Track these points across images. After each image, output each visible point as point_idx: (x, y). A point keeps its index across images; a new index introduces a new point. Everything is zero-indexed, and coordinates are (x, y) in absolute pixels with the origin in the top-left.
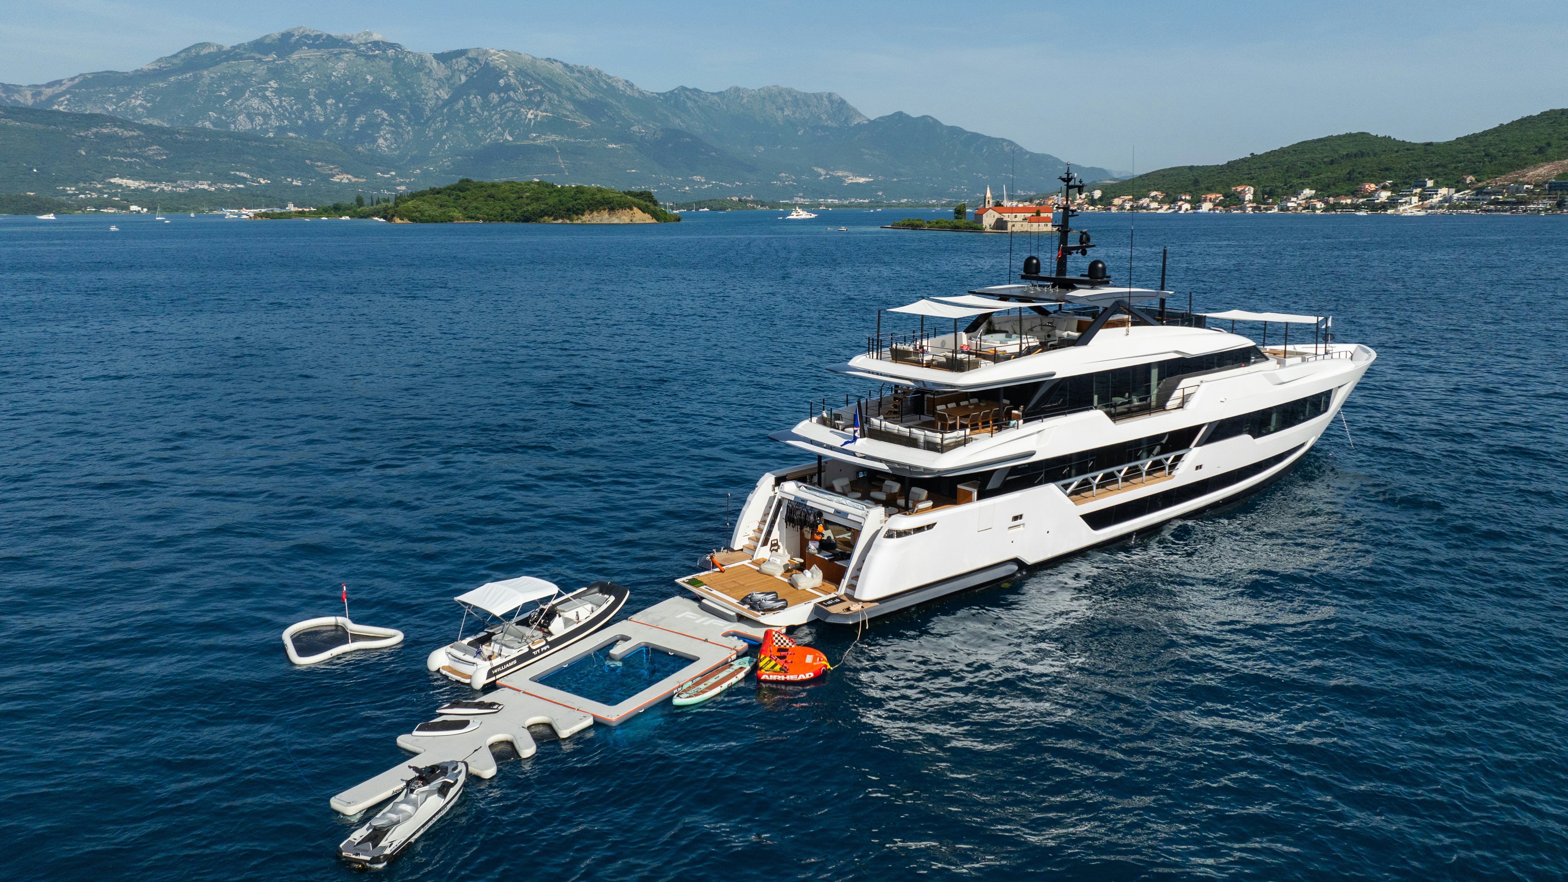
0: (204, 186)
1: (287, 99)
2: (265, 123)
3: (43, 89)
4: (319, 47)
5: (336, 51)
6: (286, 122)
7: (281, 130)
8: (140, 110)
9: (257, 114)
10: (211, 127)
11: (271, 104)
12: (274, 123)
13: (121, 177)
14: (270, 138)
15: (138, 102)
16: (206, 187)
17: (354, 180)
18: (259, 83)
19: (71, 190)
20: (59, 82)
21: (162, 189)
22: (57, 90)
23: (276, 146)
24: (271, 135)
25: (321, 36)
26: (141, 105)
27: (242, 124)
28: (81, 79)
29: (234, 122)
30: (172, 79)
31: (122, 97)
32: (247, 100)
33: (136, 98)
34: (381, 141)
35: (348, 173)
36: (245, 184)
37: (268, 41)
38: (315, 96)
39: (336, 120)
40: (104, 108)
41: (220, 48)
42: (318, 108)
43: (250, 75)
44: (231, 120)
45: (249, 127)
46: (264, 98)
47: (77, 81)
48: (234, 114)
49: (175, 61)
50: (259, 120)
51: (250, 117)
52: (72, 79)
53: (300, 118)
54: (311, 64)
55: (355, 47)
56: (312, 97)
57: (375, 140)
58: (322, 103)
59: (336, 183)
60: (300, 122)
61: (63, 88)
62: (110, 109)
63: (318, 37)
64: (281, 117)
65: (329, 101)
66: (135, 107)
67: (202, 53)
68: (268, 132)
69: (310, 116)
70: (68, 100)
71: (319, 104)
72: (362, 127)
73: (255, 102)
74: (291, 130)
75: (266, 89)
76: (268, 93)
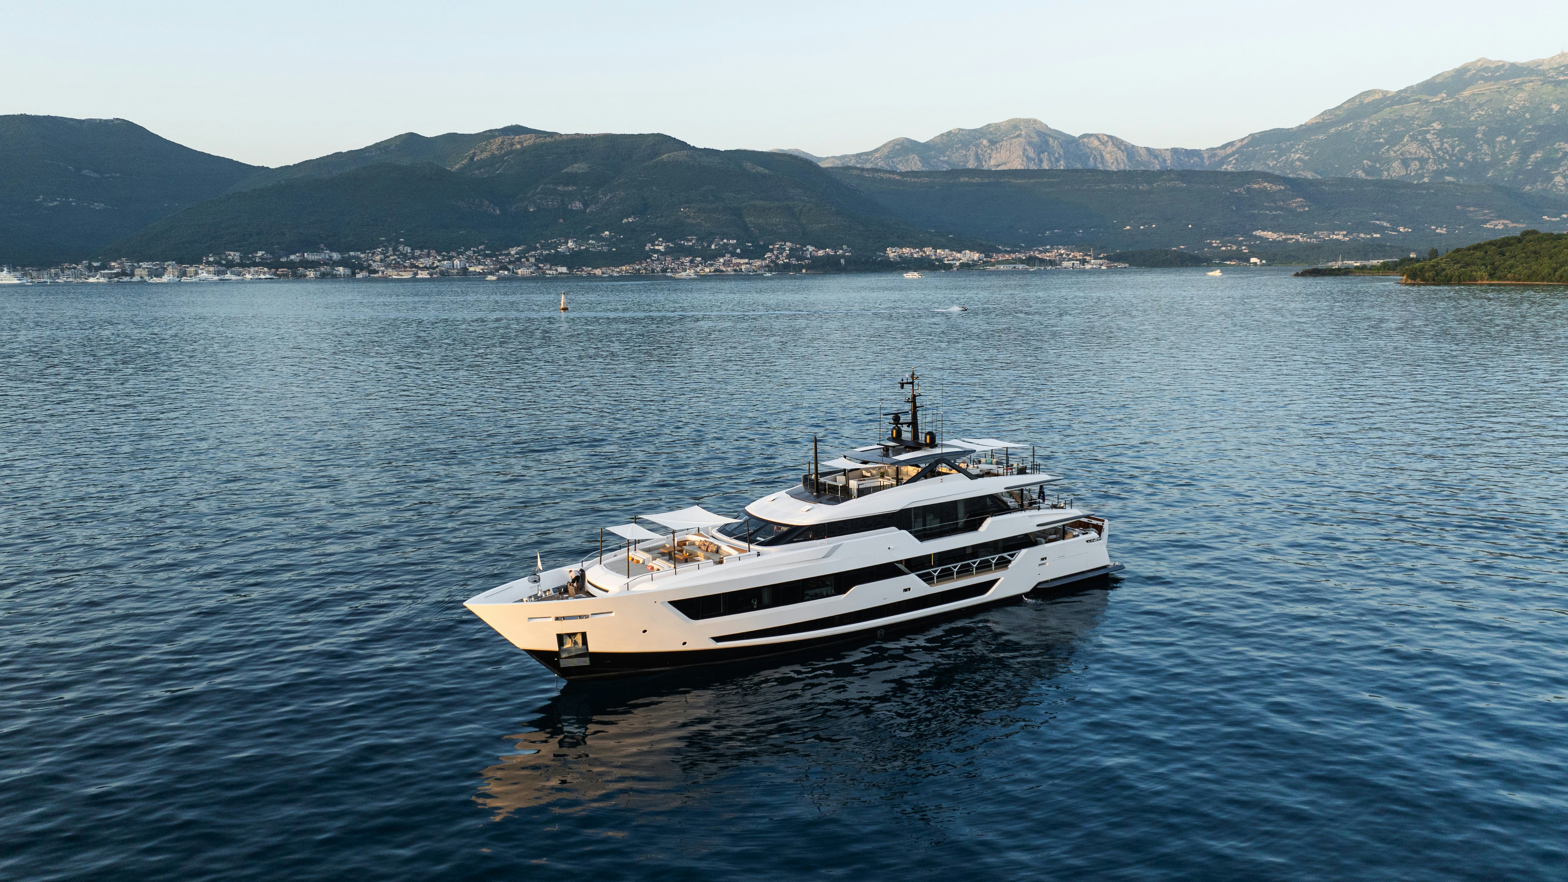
0: (1339, 236)
1: (1450, 141)
2: (1422, 168)
3: (1218, 151)
4: (1496, 79)
5: (1518, 81)
6: (1445, 165)
7: (1440, 173)
8: (1298, 163)
9: (1413, 159)
10: (1363, 175)
11: (1431, 148)
12: (1432, 167)
13: (1263, 230)
14: (1424, 183)
15: (1297, 156)
16: (1340, 237)
17: (1511, 225)
18: (1421, 126)
19: (1215, 243)
20: (1231, 144)
21: (1297, 240)
22: (1229, 150)
23: (1424, 192)
24: (1426, 180)
25: (1503, 65)
26: (1299, 159)
27: (1396, 171)
28: (1250, 138)
29: (1388, 170)
30: (1333, 130)
31: (1282, 152)
32: (1404, 145)
33: (1296, 152)
34: (1558, 179)
35: (1504, 218)
36: (1382, 234)
37: (1439, 80)
38: (1484, 134)
39: (1506, 158)
40: (1266, 164)
41: (1385, 93)
42: (1485, 147)
43: (1413, 118)
44: (1385, 167)
45: (1403, 172)
46: (1425, 142)
47: (1244, 142)
48: (1389, 161)
49: (1338, 112)
50: (1415, 165)
51: (1405, 163)
52: (1243, 140)
53: (1462, 160)
54: (1484, 99)
55: (1543, 73)
56: (1479, 136)
57: (1550, 178)
58: (1491, 142)
59: (1488, 230)
60: (1461, 164)
61: (1234, 149)
62: (1271, 164)
63: (1498, 68)
64: (1439, 160)
65: (1499, 139)
66: (1293, 161)
67: (1366, 101)
68: (1423, 176)
69: (1474, 157)
70: (1236, 159)
71: (1486, 142)
72: (1537, 164)
73: (1413, 147)
74: (1449, 174)
75: (1428, 132)
76: (1428, 136)
